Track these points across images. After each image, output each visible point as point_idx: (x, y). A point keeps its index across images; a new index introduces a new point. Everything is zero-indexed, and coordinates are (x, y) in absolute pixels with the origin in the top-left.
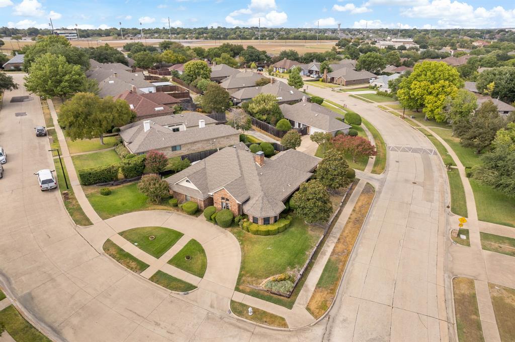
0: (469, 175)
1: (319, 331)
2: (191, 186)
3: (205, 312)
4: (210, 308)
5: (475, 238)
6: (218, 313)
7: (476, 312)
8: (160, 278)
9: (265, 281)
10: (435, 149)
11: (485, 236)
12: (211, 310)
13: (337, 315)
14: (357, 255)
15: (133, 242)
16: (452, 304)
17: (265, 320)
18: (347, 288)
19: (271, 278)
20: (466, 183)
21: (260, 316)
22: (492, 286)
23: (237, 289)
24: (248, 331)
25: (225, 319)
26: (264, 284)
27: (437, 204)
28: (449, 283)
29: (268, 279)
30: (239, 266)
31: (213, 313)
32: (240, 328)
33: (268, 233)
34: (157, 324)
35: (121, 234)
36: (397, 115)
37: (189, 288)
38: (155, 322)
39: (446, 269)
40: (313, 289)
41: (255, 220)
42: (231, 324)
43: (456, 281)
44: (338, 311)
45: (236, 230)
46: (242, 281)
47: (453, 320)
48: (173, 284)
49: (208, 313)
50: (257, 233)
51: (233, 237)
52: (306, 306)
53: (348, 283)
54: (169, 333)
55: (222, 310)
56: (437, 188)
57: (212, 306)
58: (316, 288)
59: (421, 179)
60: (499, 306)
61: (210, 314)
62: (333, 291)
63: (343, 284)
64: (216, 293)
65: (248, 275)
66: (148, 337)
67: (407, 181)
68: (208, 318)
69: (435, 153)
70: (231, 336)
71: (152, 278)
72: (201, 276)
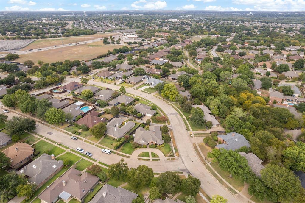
0: (187, 120)
1: (180, 158)
2: (143, 142)
5: (193, 135)
7: (197, 148)
8: (153, 160)
10: (177, 112)
11: (194, 134)
13: (181, 155)
15: (142, 157)
16: (194, 148)
19: (169, 154)
20: (187, 121)
22: (198, 143)
23: (166, 157)
25: (168, 162)
26: (169, 155)
27: (184, 130)
28: (192, 145)
33: (163, 146)
35: (138, 156)
36: (161, 99)
37: (159, 160)
39: (191, 143)
40: (175, 153)
41: (160, 145)
43: (193, 144)
45: (157, 148)
47: (195, 150)
48: (156, 160)
50: (161, 147)
51: (157, 149)
52: (176, 155)
54: (163, 166)
55: (166, 160)
56: (183, 125)
59: (178, 124)
60: (199, 146)
61: (165, 162)
62: (178, 152)
63: (178, 150)
64: (163, 159)
65: (165, 154)
66: (161, 167)
67: (176, 125)
69: (178, 114)
71: (152, 161)
72: (159, 157)
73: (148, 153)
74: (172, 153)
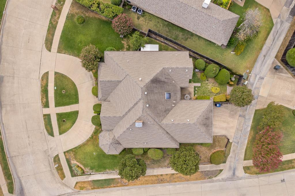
3: (46, 148)
4: (50, 148)
6: (50, 153)
8: (47, 117)
9: (75, 162)
12: (49, 149)
13: (82, 194)
14: (128, 189)
15: (56, 85)
17: (59, 171)
18: (100, 193)
21: (60, 169)
23: (65, 153)
24: (51, 168)
25: (49, 157)
29: (77, 163)
30: (76, 145)
31: (48, 151)
32: (50, 164)
34: (29, 137)
37: (51, 134)
38: (29, 135)
40: (90, 180)
42: (49, 161)
44: (85, 194)
46: (69, 152)
48: (48, 126)
49: (47, 150)
51: (93, 130)
52: (78, 181)
53: (103, 192)
54: (29, 144)
55: (52, 154)
57: (51, 149)
58: (91, 181)
61: (47, 151)
62: (93, 188)
64: (57, 146)
65: (74, 153)
66: (22, 139)
68: (45, 151)
70: (44, 164)
71: (44, 115)
72: (60, 134)
73: (77, 101)
74: (80, 172)
